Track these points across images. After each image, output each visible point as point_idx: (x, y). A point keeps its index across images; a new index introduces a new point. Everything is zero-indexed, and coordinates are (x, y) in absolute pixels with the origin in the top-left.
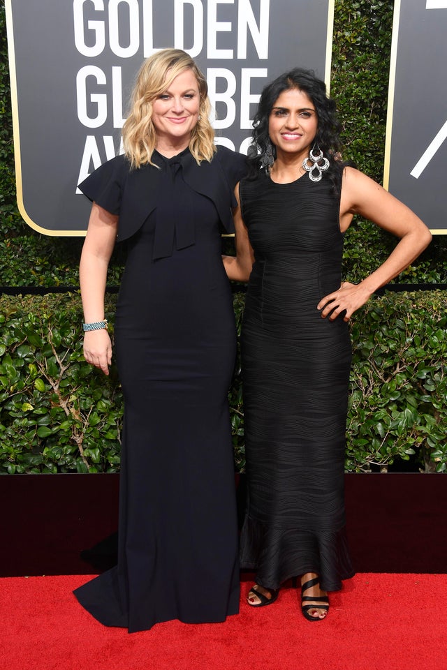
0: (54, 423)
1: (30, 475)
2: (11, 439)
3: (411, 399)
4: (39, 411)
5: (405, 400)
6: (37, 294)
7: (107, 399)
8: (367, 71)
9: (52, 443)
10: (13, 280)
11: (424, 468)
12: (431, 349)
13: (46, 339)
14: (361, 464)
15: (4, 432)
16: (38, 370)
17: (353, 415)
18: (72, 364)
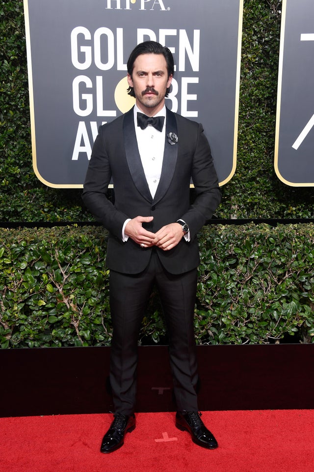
0: (59, 313)
1: (44, 349)
2: (31, 324)
3: (295, 295)
4: (50, 306)
5: (291, 296)
6: (47, 227)
7: (95, 297)
8: (262, 80)
9: (58, 327)
10: (29, 218)
11: (303, 341)
12: (308, 262)
13: (54, 257)
14: (263, 338)
15: (26, 320)
16: (49, 278)
17: (258, 306)
18: (71, 274)
